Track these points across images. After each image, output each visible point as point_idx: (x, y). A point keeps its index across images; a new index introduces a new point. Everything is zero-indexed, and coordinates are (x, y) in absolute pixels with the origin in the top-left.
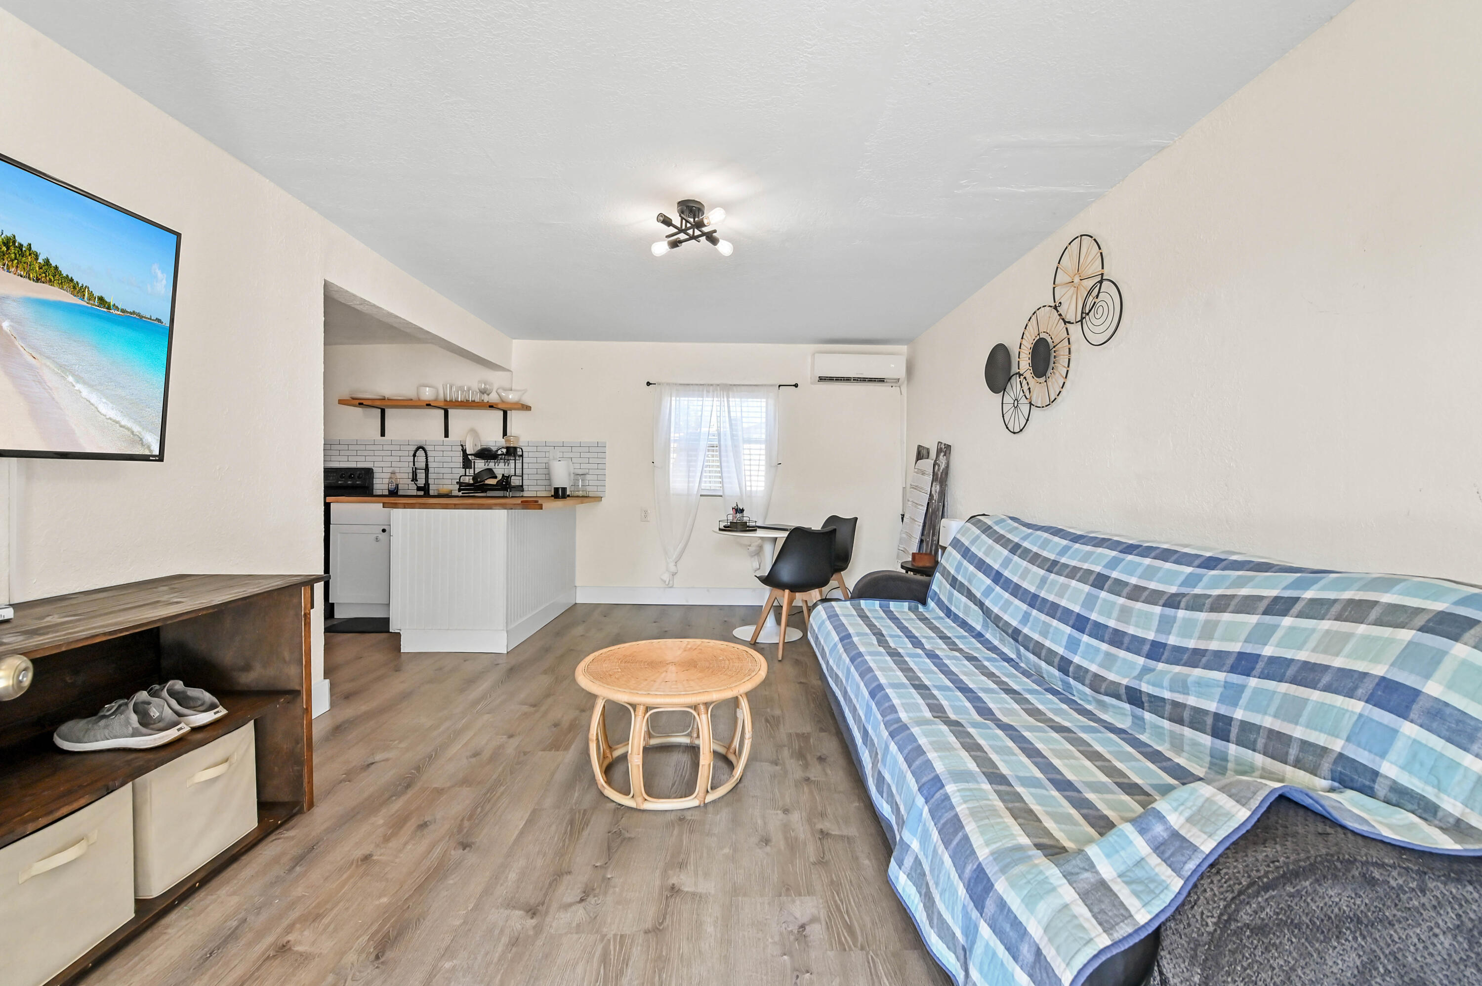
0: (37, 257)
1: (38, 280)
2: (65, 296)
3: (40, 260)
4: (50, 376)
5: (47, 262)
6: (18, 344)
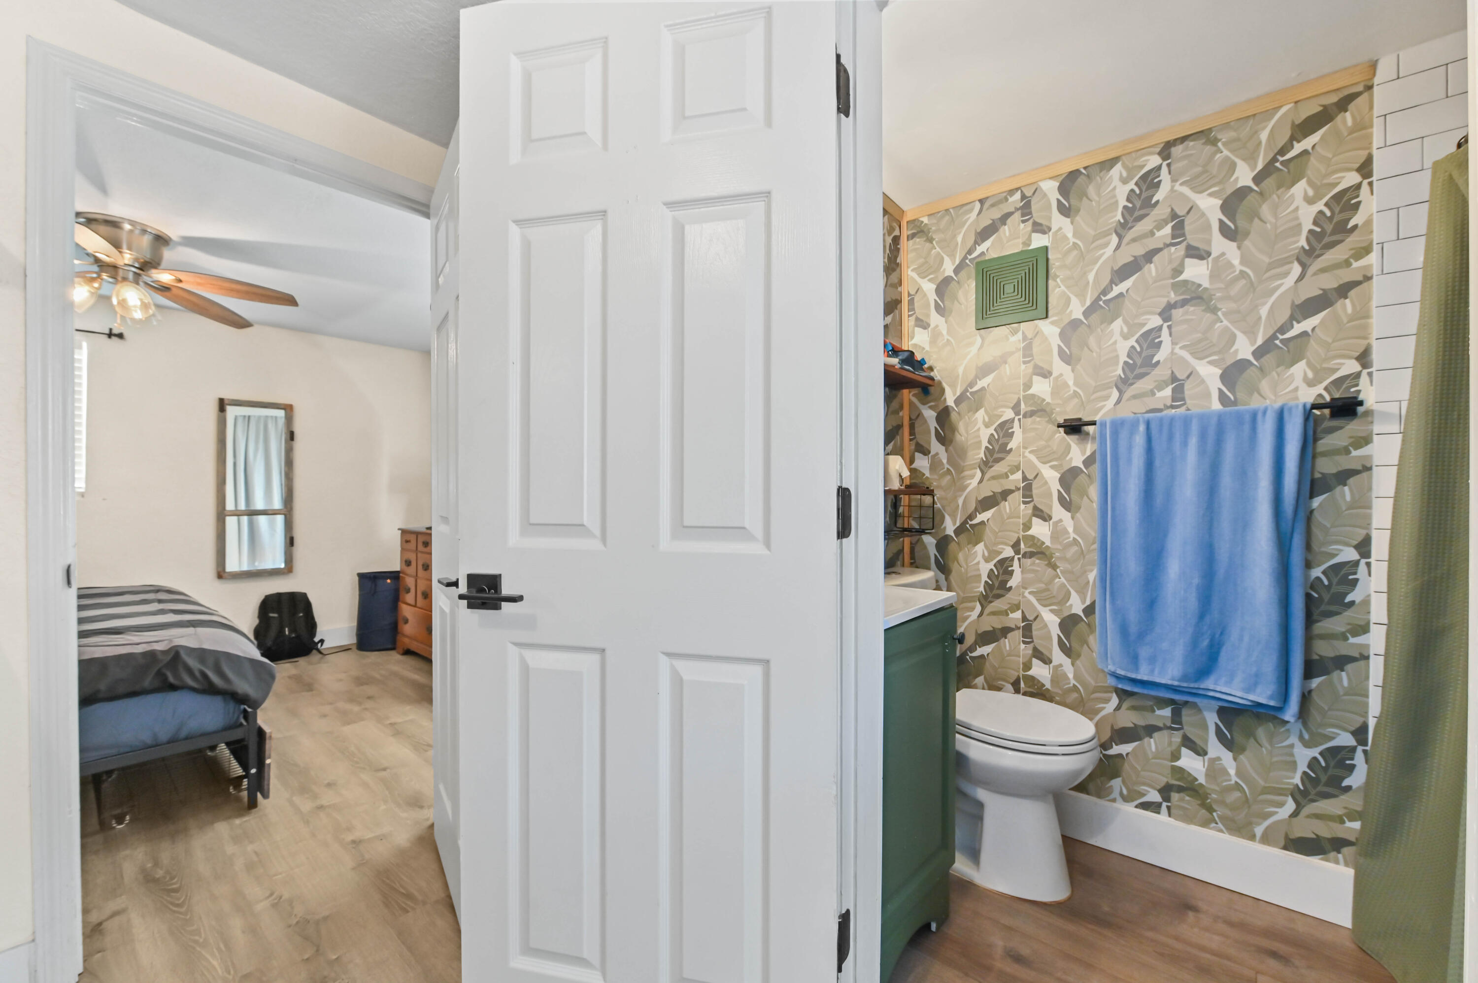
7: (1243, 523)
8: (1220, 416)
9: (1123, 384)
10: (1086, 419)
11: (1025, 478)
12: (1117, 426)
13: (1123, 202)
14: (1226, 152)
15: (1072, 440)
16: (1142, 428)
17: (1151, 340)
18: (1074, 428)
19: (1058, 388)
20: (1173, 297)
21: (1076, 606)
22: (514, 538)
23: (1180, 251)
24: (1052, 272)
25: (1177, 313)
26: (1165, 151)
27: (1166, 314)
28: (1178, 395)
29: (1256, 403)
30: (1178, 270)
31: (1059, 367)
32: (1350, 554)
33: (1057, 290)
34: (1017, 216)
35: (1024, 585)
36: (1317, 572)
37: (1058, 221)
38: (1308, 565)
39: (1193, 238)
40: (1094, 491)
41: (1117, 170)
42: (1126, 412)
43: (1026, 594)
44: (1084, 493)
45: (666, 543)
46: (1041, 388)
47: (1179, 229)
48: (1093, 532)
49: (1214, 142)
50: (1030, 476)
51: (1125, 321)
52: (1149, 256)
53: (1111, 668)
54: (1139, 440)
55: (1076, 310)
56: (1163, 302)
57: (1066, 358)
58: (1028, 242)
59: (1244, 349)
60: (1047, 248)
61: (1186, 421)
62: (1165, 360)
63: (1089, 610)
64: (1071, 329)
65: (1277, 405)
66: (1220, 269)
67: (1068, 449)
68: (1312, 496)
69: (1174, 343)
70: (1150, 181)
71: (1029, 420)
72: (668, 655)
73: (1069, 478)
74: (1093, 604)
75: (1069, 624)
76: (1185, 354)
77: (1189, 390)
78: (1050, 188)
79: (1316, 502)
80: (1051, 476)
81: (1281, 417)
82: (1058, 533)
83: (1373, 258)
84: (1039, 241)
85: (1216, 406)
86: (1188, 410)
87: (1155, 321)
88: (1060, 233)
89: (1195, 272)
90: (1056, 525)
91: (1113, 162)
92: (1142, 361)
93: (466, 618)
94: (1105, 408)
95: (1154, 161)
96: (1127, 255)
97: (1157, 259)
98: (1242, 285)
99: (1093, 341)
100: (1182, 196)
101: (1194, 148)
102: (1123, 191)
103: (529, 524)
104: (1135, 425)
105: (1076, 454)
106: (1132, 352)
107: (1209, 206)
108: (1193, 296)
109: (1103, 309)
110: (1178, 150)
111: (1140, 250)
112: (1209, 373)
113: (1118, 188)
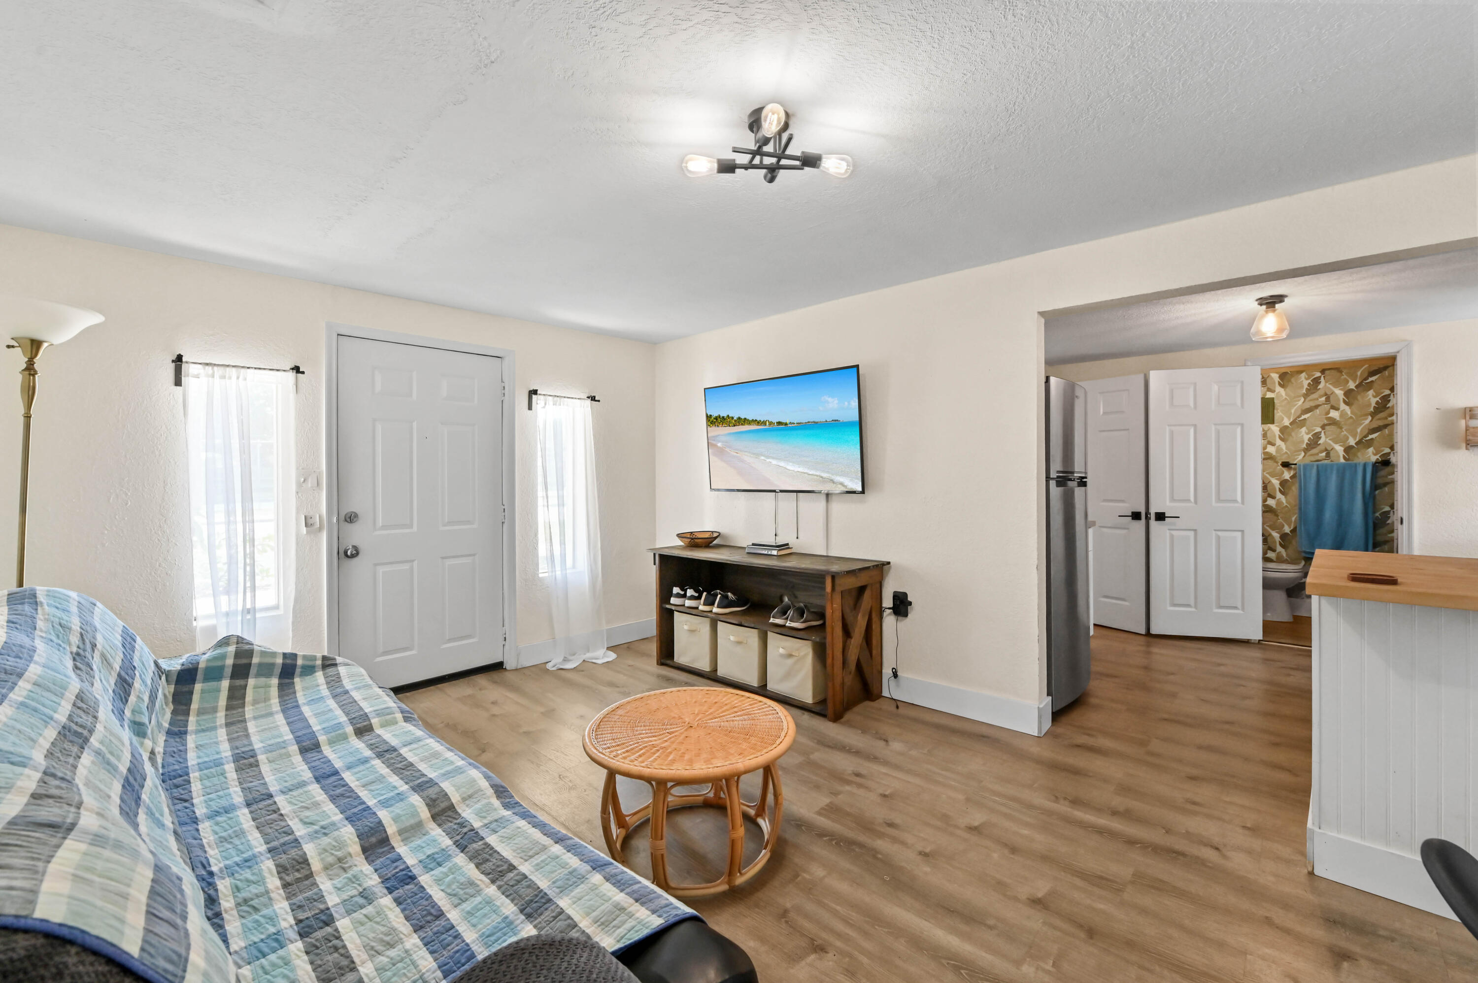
0: (733, 418)
1: (734, 426)
2: (754, 427)
3: (735, 418)
4: (748, 458)
5: (739, 418)
6: (727, 450)
7: (1352, 500)
8: (1344, 464)
9: (1306, 450)
10: (1291, 462)
12: (1305, 466)
13: (1306, 386)
14: (1345, 376)
15: (1285, 470)
16: (1315, 467)
17: (1317, 436)
18: (1286, 465)
19: (1279, 449)
20: (1326, 422)
21: (1287, 529)
22: (1168, 503)
23: (1327, 407)
24: (1276, 407)
25: (1327, 428)
26: (1323, 372)
27: (1323, 427)
28: (1328, 455)
29: (1356, 461)
30: (1328, 413)
32: (1387, 509)
33: (1278, 414)
36: (1377, 514)
37: (1278, 389)
38: (1374, 512)
39: (1333, 403)
40: (1295, 488)
41: (1303, 375)
42: (1308, 460)
44: (1290, 488)
45: (1214, 504)
46: (1270, 450)
47: (1328, 399)
48: (1295, 503)
50: (1266, 483)
51: (1307, 429)
52: (1317, 407)
53: (1304, 549)
54: (1314, 471)
55: (1287, 422)
56: (1322, 423)
57: (1281, 439)
59: (1352, 442)
60: (1273, 398)
61: (1332, 466)
62: (1323, 443)
63: (1294, 531)
64: (1284, 430)
65: (1364, 462)
66: (1343, 414)
67: (1283, 473)
68: (1376, 490)
69: (1326, 437)
70: (1316, 381)
71: (1265, 462)
72: (1215, 530)
73: (1283, 483)
75: (1284, 536)
76: (1330, 442)
77: (1332, 454)
78: (1275, 376)
79: (1377, 492)
80: (1275, 483)
81: (1365, 465)
82: (1279, 503)
83: (1394, 418)
84: (1270, 396)
85: (1342, 460)
86: (1332, 461)
87: (1318, 429)
88: (1279, 394)
89: (1334, 414)
90: (1278, 500)
91: (1301, 372)
92: (1314, 442)
93: (1153, 523)
94: (1299, 458)
95: (1318, 374)
96: (1308, 405)
97: (1319, 408)
98: (1351, 420)
99: (1293, 434)
100: (1329, 388)
101: (1333, 372)
102: (1306, 383)
103: (1173, 499)
104: (1313, 466)
105: (1287, 475)
106: (1309, 439)
107: (1339, 393)
108: (1333, 422)
109: (1297, 423)
110: (1327, 372)
111: (1312, 404)
112: (1339, 449)
113: (1304, 381)
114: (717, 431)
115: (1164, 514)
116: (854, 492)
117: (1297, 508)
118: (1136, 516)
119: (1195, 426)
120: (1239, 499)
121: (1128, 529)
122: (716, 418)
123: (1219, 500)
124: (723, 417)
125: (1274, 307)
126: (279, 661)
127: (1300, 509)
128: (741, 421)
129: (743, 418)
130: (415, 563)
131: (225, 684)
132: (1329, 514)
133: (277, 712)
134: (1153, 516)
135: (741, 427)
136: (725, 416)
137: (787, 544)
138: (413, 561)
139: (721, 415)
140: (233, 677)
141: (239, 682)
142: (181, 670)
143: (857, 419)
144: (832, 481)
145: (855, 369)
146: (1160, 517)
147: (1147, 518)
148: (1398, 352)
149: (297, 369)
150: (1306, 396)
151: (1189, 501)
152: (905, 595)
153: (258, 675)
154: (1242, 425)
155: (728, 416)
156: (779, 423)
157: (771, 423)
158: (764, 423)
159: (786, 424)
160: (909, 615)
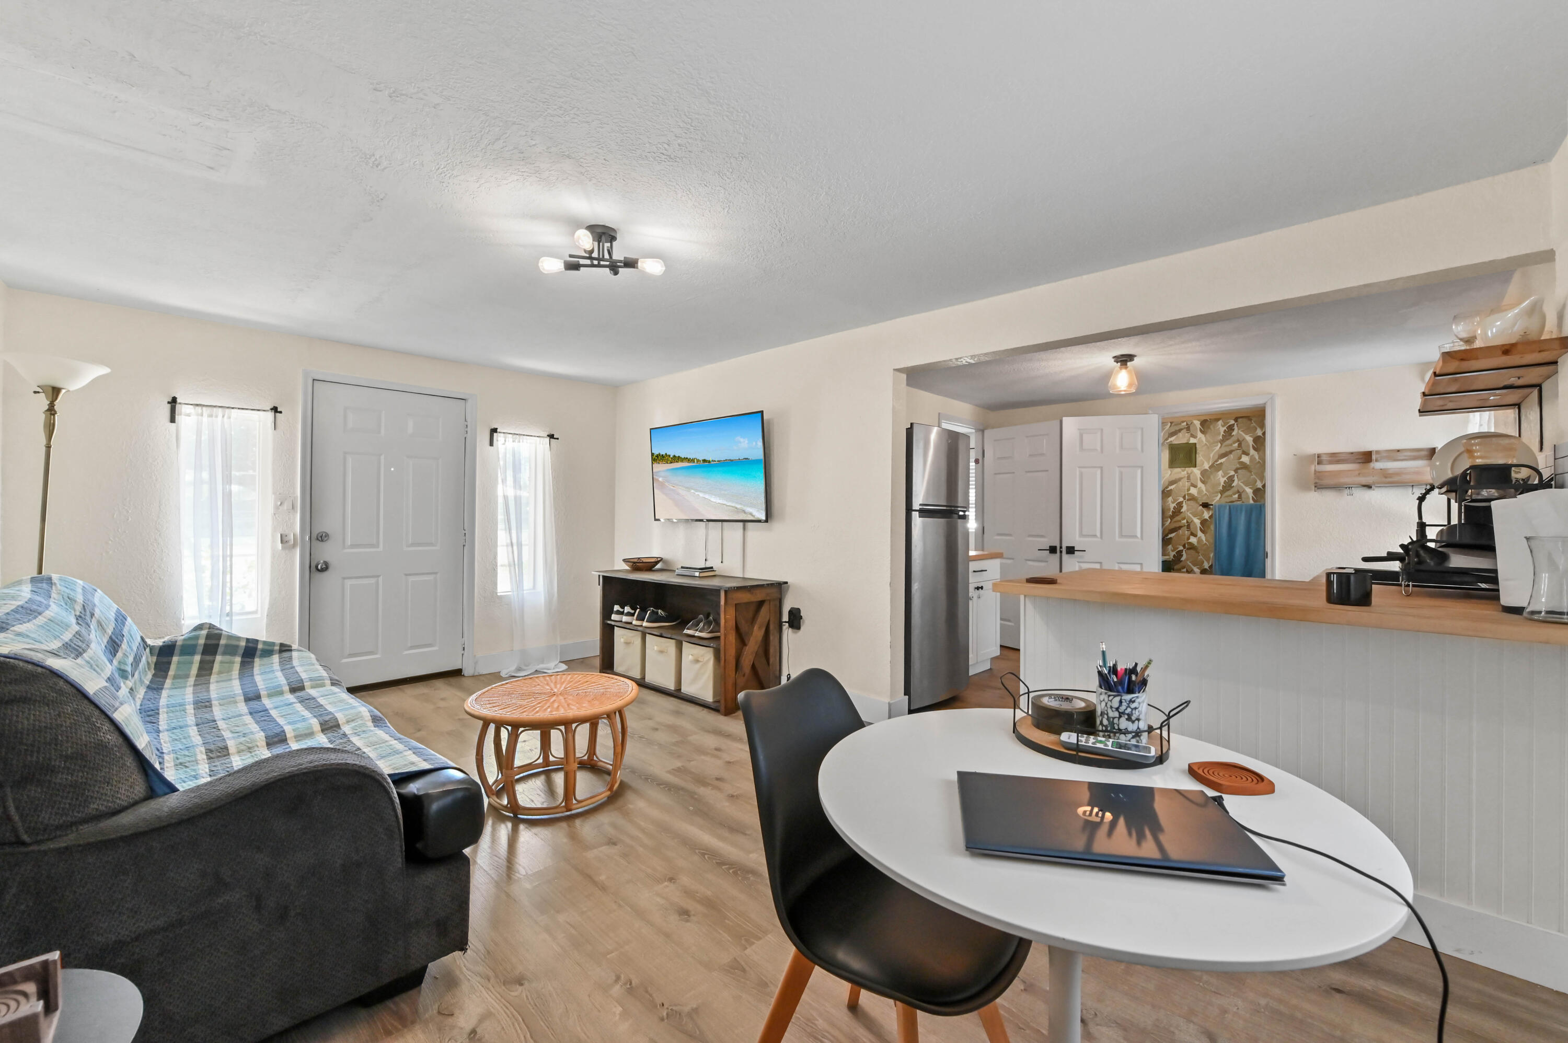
0: (669, 456)
1: (671, 463)
2: (686, 464)
3: (671, 456)
4: (682, 491)
5: (674, 456)
6: (666, 484)
8: (1251, 505)
9: (1222, 492)
10: (1210, 503)
11: (1187, 522)
12: (1220, 507)
13: (1222, 433)
14: (1254, 424)
15: (1204, 510)
16: (1228, 508)
17: (1231, 479)
18: (1206, 505)
19: (1200, 491)
20: (1238, 466)
21: (1207, 565)
22: (1077, 538)
23: (1239, 452)
24: (1198, 452)
25: (1239, 471)
26: (1236, 420)
27: (1236, 471)
28: (1240, 497)
30: (1240, 458)
31: (1200, 484)
33: (1200, 458)
34: (1185, 430)
35: (1187, 559)
37: (1200, 435)
39: (1245, 449)
40: (1212, 527)
41: (1220, 422)
42: (1224, 500)
43: (1188, 562)
44: (1209, 527)
45: (1117, 539)
46: (1193, 491)
47: (1240, 445)
48: (1212, 541)
49: (1251, 420)
50: (1190, 521)
51: (1223, 472)
52: (1231, 452)
54: (1227, 511)
55: (1206, 466)
56: (1235, 467)
57: (1203, 482)
58: (1189, 440)
60: (1196, 444)
61: (1241, 506)
62: (1236, 486)
64: (1204, 473)
66: (1252, 459)
67: (1203, 513)
69: (1238, 481)
70: (1231, 428)
71: (1189, 502)
72: (1117, 563)
73: (1204, 522)
74: (1212, 565)
76: (1242, 484)
77: (1243, 496)
78: (1197, 423)
80: (1197, 522)
82: (1200, 541)
84: (1192, 441)
85: (1251, 502)
86: (1243, 502)
87: (1232, 473)
88: (1200, 439)
89: (1245, 459)
90: (1199, 538)
91: (1218, 420)
92: (1228, 485)
93: (1065, 557)
94: (1216, 500)
95: (1232, 422)
96: (1223, 451)
97: (1233, 453)
98: (1259, 465)
99: (1212, 477)
100: (1241, 435)
101: (1244, 420)
102: (1222, 429)
103: (1081, 535)
104: (1225, 507)
105: (1206, 515)
106: (1225, 482)
107: (1249, 439)
108: (1244, 466)
109: (1215, 467)
110: (1240, 420)
111: (1228, 449)
112: (1249, 491)
113: (1221, 428)
114: (660, 467)
115: (1074, 547)
116: (759, 521)
117: (1213, 545)
118: (1053, 550)
119: (1101, 468)
120: (1139, 535)
121: (1047, 562)
122: (657, 456)
123: (1121, 536)
124: (663, 455)
125: (1126, 365)
126: (243, 644)
127: (1215, 546)
128: (676, 459)
129: (677, 456)
130: (381, 579)
131: (197, 658)
132: (1239, 551)
133: (235, 679)
134: (1064, 550)
135: (676, 463)
136: (664, 454)
137: (712, 568)
138: (378, 576)
139: (661, 453)
140: (204, 653)
141: (208, 658)
142: (163, 646)
143: (762, 457)
144: (744, 512)
145: (760, 414)
146: (1071, 550)
147: (1061, 552)
148: (1265, 404)
149: (275, 410)
150: (1222, 442)
151: (1095, 536)
152: (798, 610)
153: (224, 654)
154: (1142, 467)
155: (666, 454)
156: (704, 461)
157: (698, 461)
158: (692, 461)
159: (709, 462)
160: (802, 628)
